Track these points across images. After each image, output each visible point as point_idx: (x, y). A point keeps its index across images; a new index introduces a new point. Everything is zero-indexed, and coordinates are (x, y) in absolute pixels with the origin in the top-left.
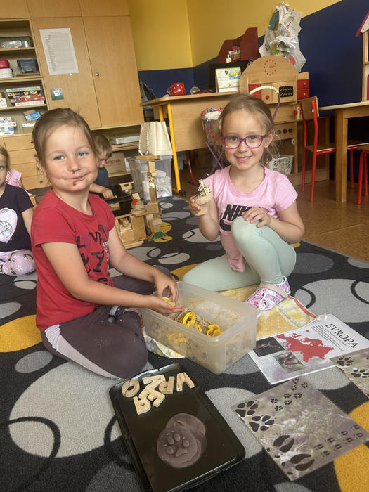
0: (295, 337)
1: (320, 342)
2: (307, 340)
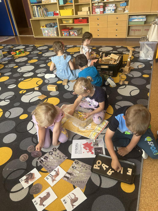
0: (89, 152)
1: (84, 148)
2: (86, 149)
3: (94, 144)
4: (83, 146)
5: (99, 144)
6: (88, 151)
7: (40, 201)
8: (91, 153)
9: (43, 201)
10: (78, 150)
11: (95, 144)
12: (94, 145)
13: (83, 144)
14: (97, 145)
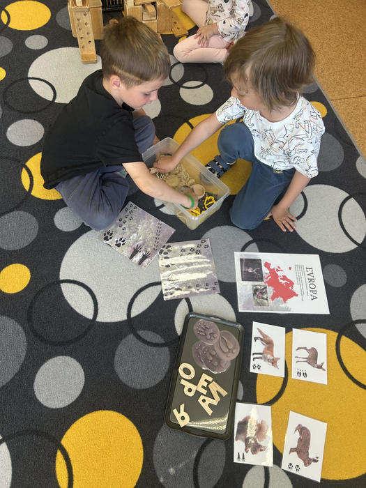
0: (277, 270)
1: (292, 284)
2: (284, 278)
3: (266, 292)
4: (296, 289)
5: (252, 292)
6: (279, 274)
7: (300, 456)
8: (272, 267)
9: (304, 453)
10: (307, 277)
11: (262, 293)
12: (263, 291)
13: (297, 295)
14: (256, 291)
